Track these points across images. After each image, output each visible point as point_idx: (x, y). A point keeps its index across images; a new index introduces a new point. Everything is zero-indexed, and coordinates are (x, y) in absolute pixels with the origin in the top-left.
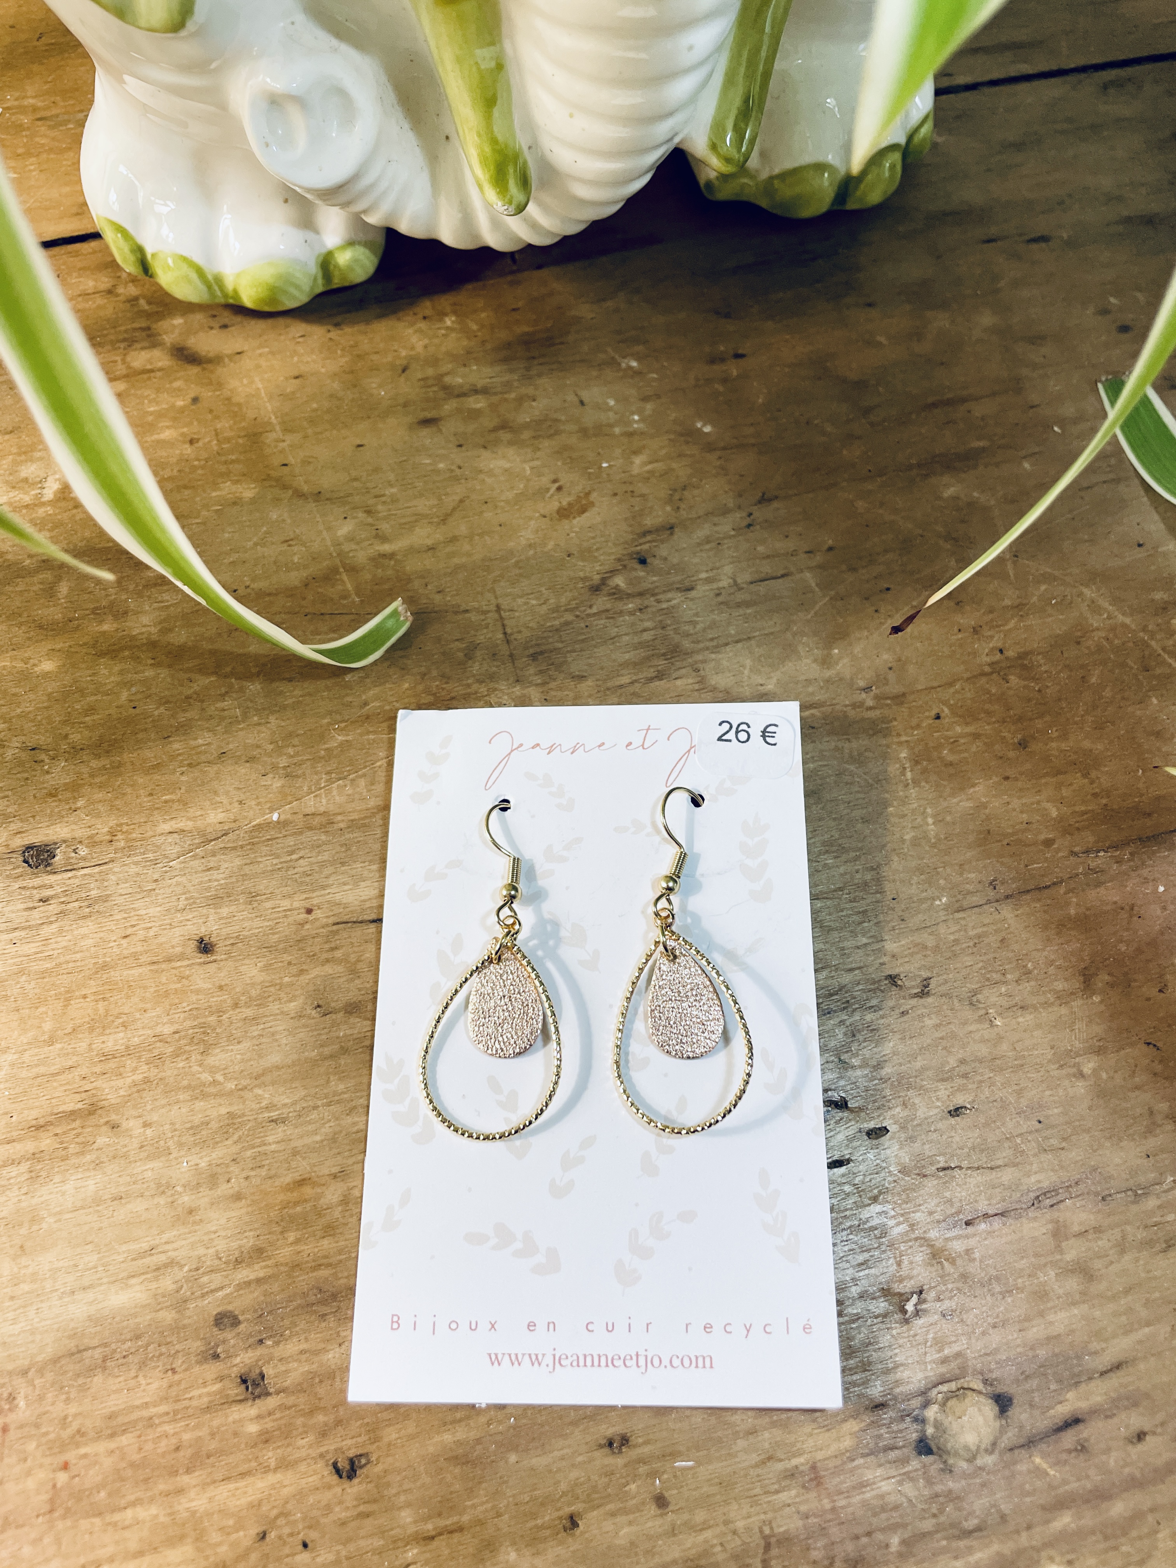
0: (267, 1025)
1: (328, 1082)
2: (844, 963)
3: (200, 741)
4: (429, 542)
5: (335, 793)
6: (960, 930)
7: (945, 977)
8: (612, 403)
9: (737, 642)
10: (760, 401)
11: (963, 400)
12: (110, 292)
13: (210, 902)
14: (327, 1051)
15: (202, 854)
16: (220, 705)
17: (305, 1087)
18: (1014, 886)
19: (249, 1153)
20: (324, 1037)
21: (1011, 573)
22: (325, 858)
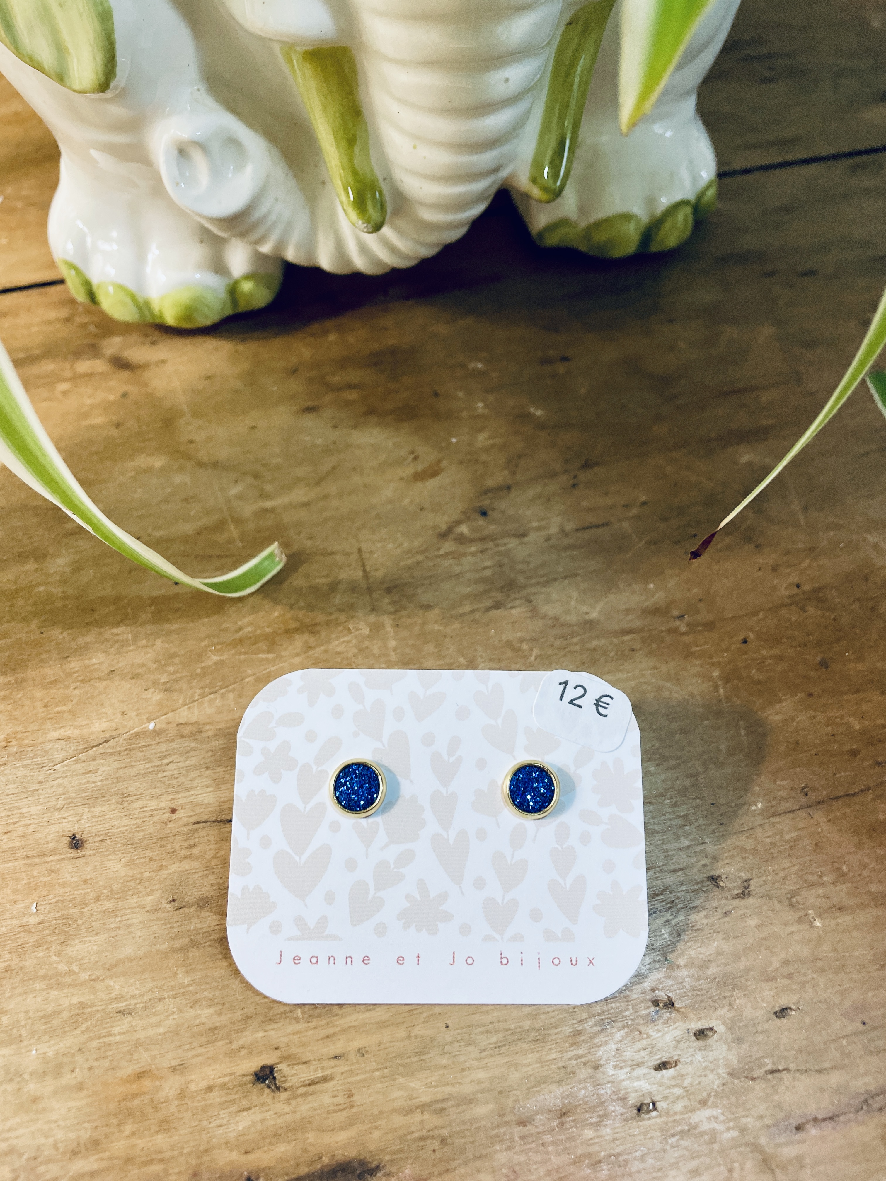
0: (124, 918)
1: (176, 974)
2: (667, 864)
3: (94, 661)
4: (305, 499)
5: (206, 705)
6: (775, 834)
7: (764, 878)
8: (461, 394)
9: (565, 578)
10: (583, 391)
11: (753, 389)
12: (68, 320)
13: (86, 802)
14: (177, 944)
15: (84, 758)
16: (115, 630)
17: (153, 979)
18: (825, 793)
19: (95, 1044)
20: (176, 930)
21: (802, 521)
22: (192, 763)
